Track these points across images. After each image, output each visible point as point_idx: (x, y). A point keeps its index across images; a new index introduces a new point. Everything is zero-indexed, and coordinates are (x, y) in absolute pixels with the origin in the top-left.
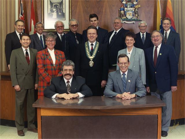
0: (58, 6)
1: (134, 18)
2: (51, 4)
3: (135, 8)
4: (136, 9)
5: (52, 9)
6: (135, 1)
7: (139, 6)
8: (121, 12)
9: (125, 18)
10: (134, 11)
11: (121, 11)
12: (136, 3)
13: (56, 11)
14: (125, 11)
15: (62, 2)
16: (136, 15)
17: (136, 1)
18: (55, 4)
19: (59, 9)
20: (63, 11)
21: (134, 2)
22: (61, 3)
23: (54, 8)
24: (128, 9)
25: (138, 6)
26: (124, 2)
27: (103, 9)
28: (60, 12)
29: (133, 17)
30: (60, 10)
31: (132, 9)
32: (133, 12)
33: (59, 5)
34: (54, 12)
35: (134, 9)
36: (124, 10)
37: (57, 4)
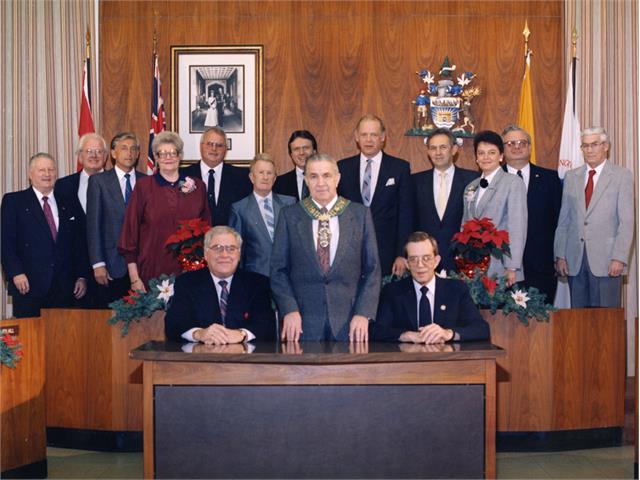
0: (220, 90)
1: (458, 129)
2: (201, 81)
3: (462, 97)
4: (465, 100)
5: (204, 98)
6: (463, 76)
7: (477, 92)
8: (419, 110)
9: (430, 127)
10: (458, 106)
11: (418, 104)
12: (467, 82)
13: (214, 106)
14: (432, 105)
15: (234, 76)
16: (466, 119)
17: (468, 76)
18: (213, 83)
19: (225, 97)
20: (236, 104)
21: (459, 79)
22: (232, 80)
23: (209, 96)
24: (442, 100)
25: (471, 91)
26: (429, 79)
27: (361, 102)
28: (228, 107)
29: (454, 127)
30: (228, 100)
31: (452, 100)
32: (457, 109)
33: (224, 86)
34: (209, 107)
35: (459, 99)
36: (427, 103)
37: (218, 82)
